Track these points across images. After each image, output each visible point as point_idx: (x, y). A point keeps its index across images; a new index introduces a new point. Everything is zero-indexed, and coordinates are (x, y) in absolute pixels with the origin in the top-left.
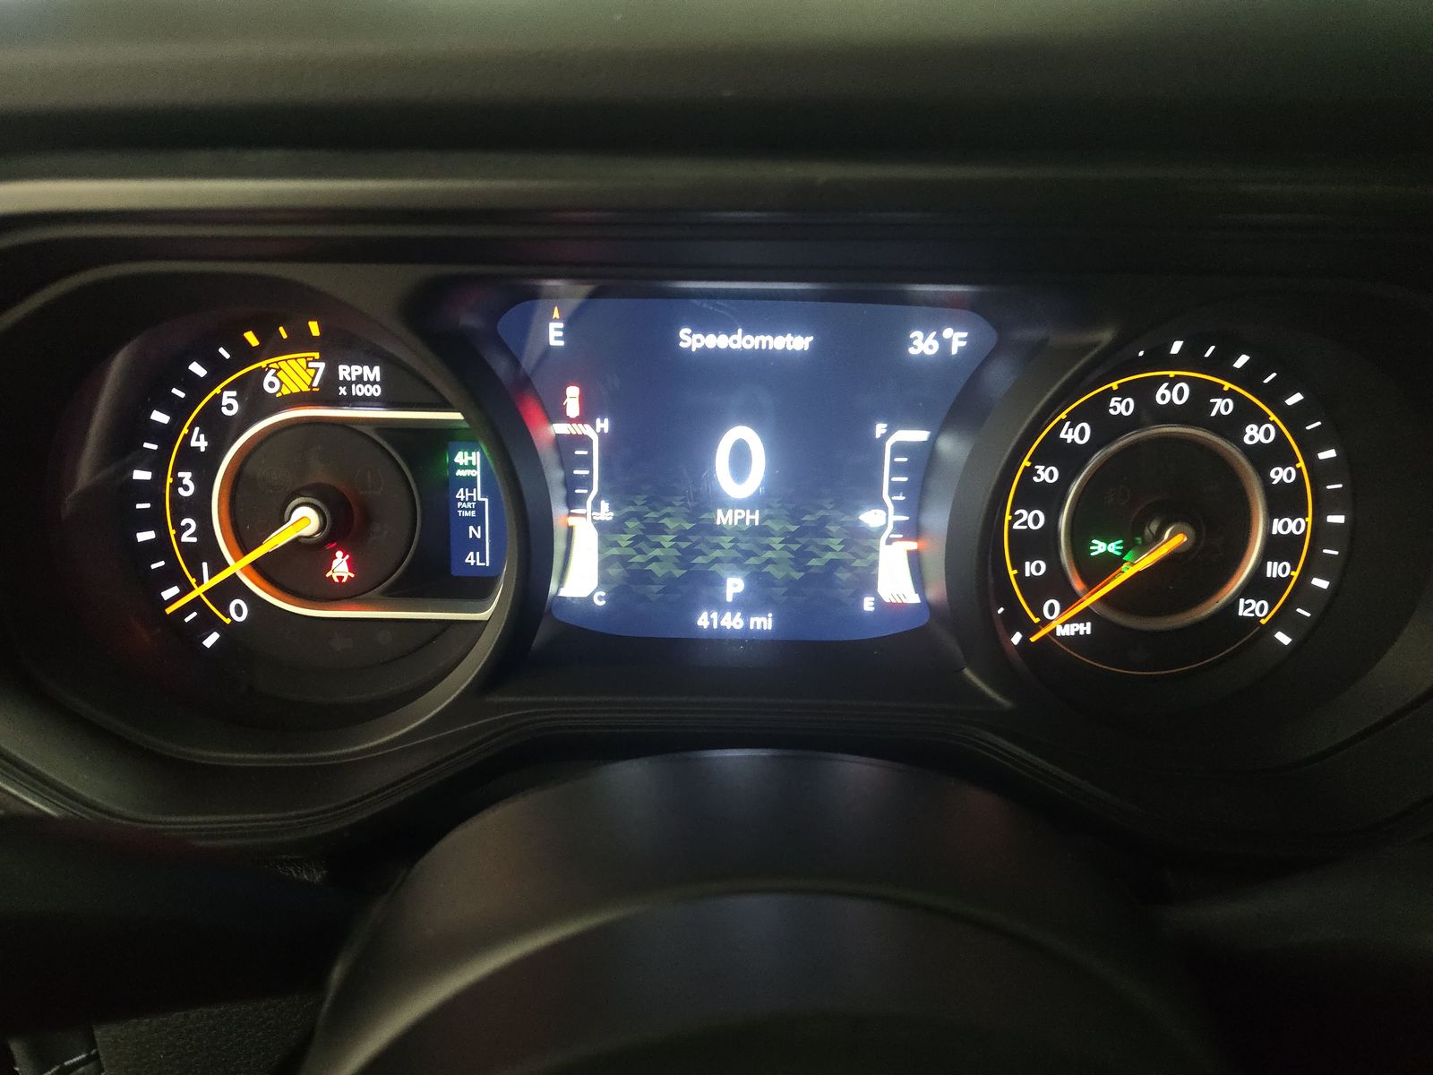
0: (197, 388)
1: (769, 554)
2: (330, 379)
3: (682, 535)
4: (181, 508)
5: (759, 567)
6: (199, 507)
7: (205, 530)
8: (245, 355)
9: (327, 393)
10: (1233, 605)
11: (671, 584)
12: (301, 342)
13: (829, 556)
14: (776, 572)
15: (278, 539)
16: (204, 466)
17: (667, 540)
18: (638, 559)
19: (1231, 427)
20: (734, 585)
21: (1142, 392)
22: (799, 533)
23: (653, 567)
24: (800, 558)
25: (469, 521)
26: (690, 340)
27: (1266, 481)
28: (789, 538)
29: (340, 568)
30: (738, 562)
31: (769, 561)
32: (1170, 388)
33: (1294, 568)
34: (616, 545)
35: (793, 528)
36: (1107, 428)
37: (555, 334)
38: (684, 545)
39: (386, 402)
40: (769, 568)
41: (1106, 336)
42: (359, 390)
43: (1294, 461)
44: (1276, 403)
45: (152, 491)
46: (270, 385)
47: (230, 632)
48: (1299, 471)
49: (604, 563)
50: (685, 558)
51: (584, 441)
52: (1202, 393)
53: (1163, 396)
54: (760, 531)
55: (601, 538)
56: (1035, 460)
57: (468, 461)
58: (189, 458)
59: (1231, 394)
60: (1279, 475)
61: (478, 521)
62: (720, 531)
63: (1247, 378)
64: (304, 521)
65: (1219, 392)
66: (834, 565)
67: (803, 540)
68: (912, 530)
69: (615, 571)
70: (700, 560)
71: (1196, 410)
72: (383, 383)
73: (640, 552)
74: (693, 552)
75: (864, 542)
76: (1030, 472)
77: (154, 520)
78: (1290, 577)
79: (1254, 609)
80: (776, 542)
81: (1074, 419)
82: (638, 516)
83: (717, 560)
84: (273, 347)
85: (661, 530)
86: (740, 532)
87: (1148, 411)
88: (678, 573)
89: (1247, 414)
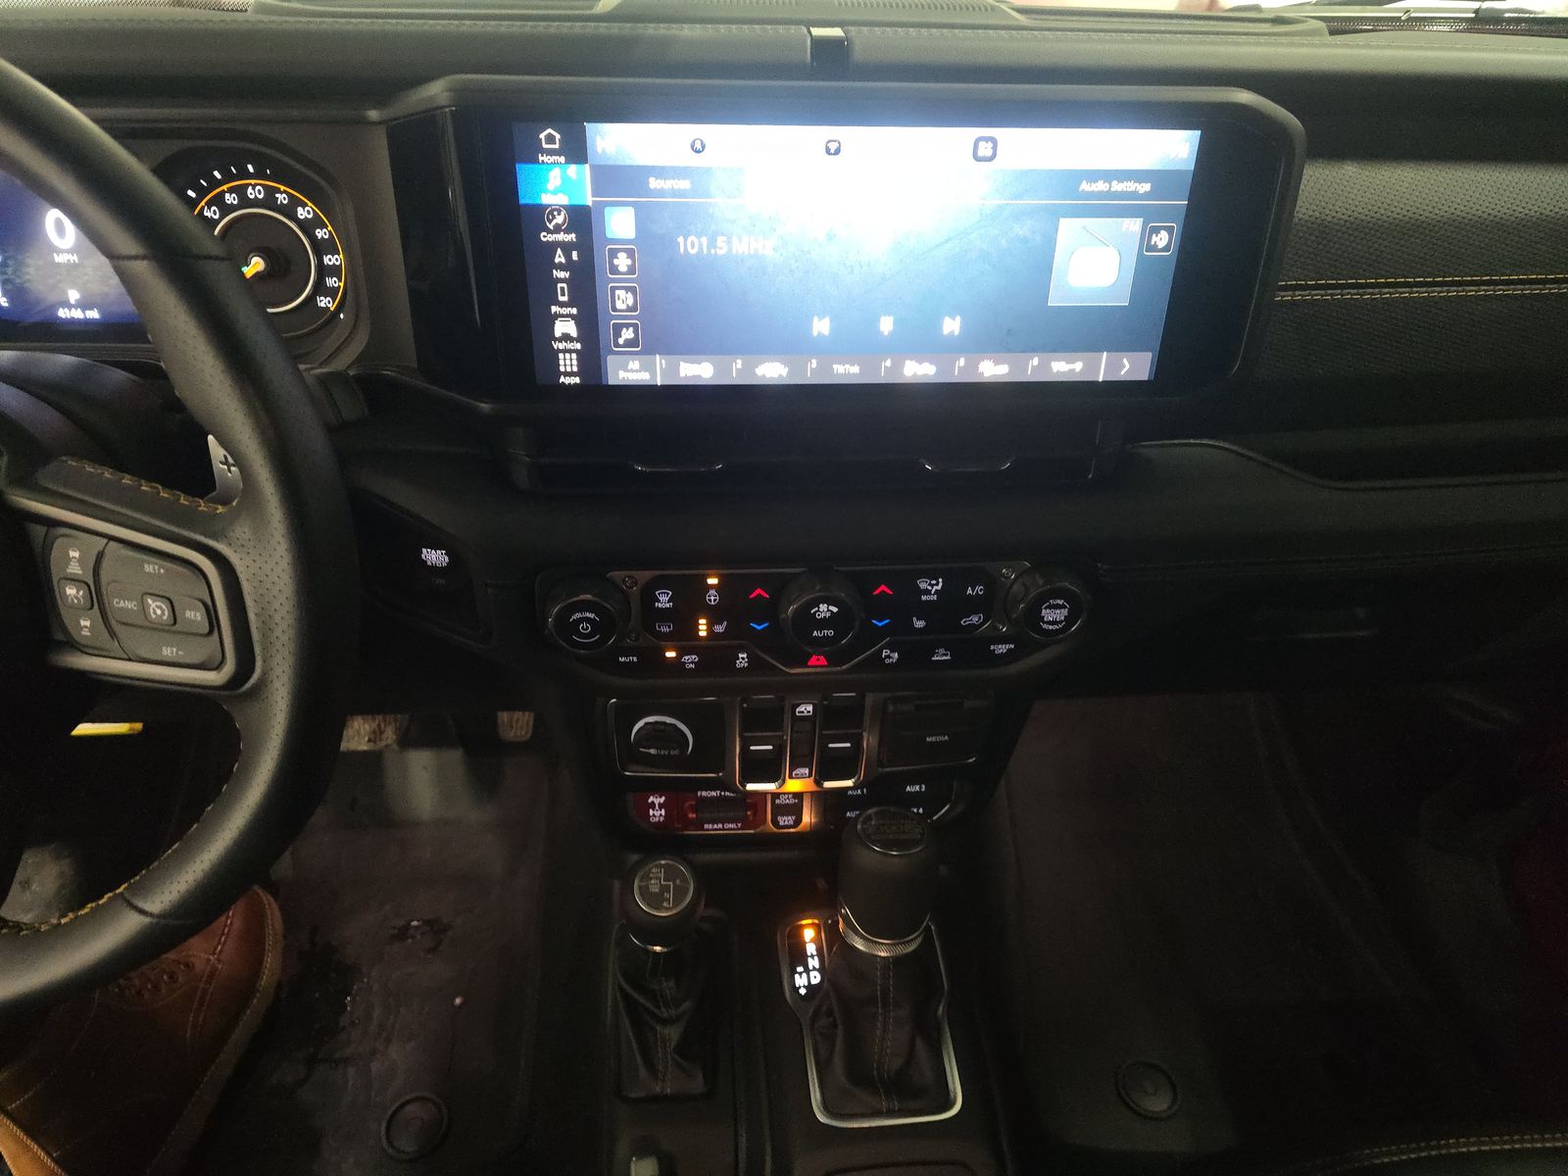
1: (87, 278)
5: (83, 284)
10: (314, 300)
14: (94, 287)
18: (19, 281)
19: (289, 210)
21: (241, 191)
23: (28, 285)
24: (104, 279)
27: (312, 237)
28: (96, 269)
30: (72, 282)
31: (87, 281)
32: (254, 189)
33: (340, 280)
34: (5, 273)
36: (226, 209)
40: (88, 285)
43: (326, 227)
44: (309, 196)
48: (330, 232)
52: (270, 192)
53: (251, 193)
54: (81, 265)
59: (285, 192)
60: (320, 234)
62: (59, 266)
63: (291, 183)
65: (279, 191)
67: (103, 271)
69: (9, 287)
71: (270, 201)
73: (19, 277)
78: (339, 286)
79: (325, 302)
80: (89, 271)
81: (209, 206)
83: (61, 281)
86: (69, 266)
87: (245, 202)
89: (296, 202)
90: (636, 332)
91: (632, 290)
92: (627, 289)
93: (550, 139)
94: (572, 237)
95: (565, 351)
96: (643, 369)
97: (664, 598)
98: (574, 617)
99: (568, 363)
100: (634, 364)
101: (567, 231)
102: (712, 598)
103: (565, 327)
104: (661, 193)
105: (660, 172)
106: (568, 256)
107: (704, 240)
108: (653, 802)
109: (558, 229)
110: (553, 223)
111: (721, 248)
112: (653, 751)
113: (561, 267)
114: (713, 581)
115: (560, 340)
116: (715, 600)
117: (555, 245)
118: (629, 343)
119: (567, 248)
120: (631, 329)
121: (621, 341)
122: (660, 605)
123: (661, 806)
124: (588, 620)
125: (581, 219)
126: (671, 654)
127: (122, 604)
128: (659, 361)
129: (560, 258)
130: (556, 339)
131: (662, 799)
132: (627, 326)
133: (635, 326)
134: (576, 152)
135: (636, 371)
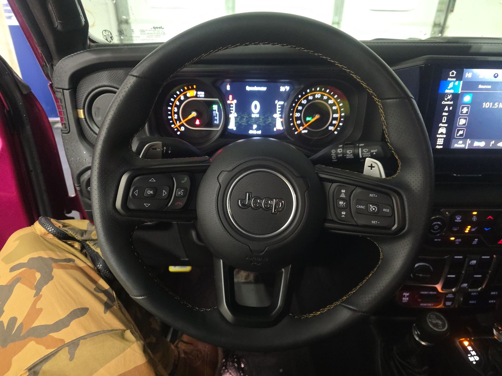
0: (178, 95)
1: (260, 121)
2: (197, 94)
3: (247, 118)
4: (175, 113)
5: (259, 123)
6: (178, 113)
7: (179, 117)
8: (184, 90)
9: (196, 96)
10: (328, 127)
11: (245, 126)
12: (193, 89)
13: (269, 122)
14: (261, 124)
15: (190, 117)
16: (178, 107)
17: (245, 119)
18: (240, 122)
19: (327, 101)
20: (255, 126)
21: (314, 96)
22: (264, 118)
23: (243, 124)
24: (265, 122)
25: (215, 116)
26: (248, 88)
27: (332, 109)
28: (263, 119)
29: (198, 122)
30: (255, 123)
31: (260, 123)
33: (337, 122)
34: (237, 120)
35: (263, 117)
36: (308, 101)
37: (228, 87)
38: (247, 120)
39: (205, 97)
40: (260, 124)
41: (302, 86)
42: (200, 96)
43: (336, 106)
44: (333, 97)
45: (171, 111)
46: (188, 95)
47: (181, 132)
49: (236, 123)
50: (247, 122)
51: (232, 104)
52: (322, 96)
53: (317, 96)
54: (259, 118)
55: (235, 119)
56: (298, 106)
57: (215, 107)
58: (176, 106)
59: (326, 96)
60: (334, 108)
61: (216, 116)
62: (253, 118)
63: (329, 93)
64: (194, 114)
65: (324, 95)
66: (270, 123)
67: (265, 119)
68: (281, 117)
69: (237, 124)
70: (249, 122)
71: (321, 98)
72: (205, 95)
73: (241, 121)
74: (248, 121)
75: (274, 120)
76: (298, 108)
77: (171, 115)
79: (331, 128)
80: (261, 119)
81: (304, 99)
82: (240, 116)
83: (252, 122)
84: (189, 89)
85: (244, 118)
86: (256, 118)
87: (314, 98)
88: (246, 124)
89: (329, 99)
90: (464, 132)
91: (466, 119)
92: (464, 118)
93: (453, 74)
94: (452, 103)
95: (440, 138)
96: (463, 143)
97: (458, 218)
98: (434, 223)
99: (440, 141)
100: (461, 142)
101: (451, 101)
102: (475, 219)
103: (443, 130)
104: (482, 89)
105: (483, 83)
106: (449, 108)
107: (491, 104)
108: (405, 295)
109: (448, 100)
110: (447, 98)
111: (496, 106)
112: (421, 275)
113: (446, 112)
114: (475, 213)
115: (440, 134)
116: (475, 220)
117: (445, 105)
118: (461, 135)
119: (449, 106)
120: (463, 131)
121: (458, 135)
122: (457, 221)
123: (407, 296)
124: (438, 224)
125: (456, 97)
126: (452, 239)
127: (359, 207)
128: (469, 141)
129: (446, 109)
130: (438, 134)
131: (408, 294)
132: (461, 130)
133: (464, 130)
134: (459, 77)
135: (461, 144)
